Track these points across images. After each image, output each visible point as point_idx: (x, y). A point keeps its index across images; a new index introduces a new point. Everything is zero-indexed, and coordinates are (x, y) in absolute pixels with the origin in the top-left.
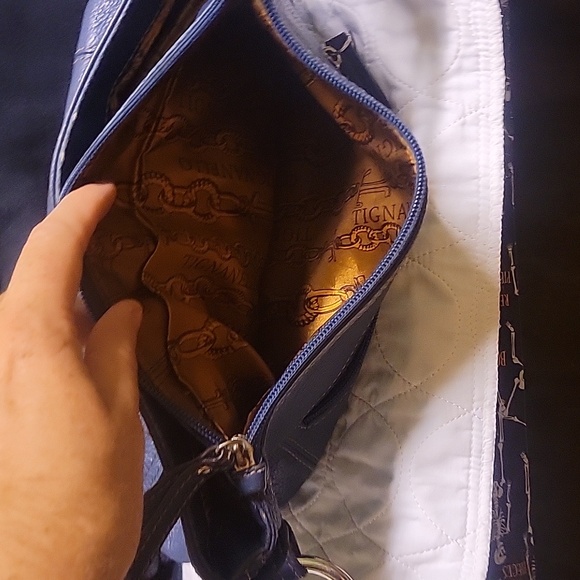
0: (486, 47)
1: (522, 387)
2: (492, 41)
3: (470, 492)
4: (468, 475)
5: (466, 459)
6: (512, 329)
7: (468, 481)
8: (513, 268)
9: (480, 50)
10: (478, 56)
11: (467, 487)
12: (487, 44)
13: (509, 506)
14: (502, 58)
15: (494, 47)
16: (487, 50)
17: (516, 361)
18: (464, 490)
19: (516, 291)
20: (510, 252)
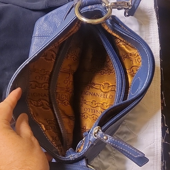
0: (154, 36)
1: (168, 133)
2: (156, 34)
3: (155, 166)
4: (154, 161)
5: (153, 157)
6: (164, 116)
7: (154, 163)
8: (164, 98)
9: (152, 37)
10: (152, 39)
11: (154, 165)
12: (154, 35)
13: (166, 168)
14: (159, 39)
15: (156, 36)
16: (154, 37)
17: (166, 125)
18: (153, 166)
19: (165, 105)
20: (163, 94)
